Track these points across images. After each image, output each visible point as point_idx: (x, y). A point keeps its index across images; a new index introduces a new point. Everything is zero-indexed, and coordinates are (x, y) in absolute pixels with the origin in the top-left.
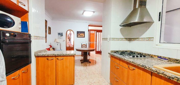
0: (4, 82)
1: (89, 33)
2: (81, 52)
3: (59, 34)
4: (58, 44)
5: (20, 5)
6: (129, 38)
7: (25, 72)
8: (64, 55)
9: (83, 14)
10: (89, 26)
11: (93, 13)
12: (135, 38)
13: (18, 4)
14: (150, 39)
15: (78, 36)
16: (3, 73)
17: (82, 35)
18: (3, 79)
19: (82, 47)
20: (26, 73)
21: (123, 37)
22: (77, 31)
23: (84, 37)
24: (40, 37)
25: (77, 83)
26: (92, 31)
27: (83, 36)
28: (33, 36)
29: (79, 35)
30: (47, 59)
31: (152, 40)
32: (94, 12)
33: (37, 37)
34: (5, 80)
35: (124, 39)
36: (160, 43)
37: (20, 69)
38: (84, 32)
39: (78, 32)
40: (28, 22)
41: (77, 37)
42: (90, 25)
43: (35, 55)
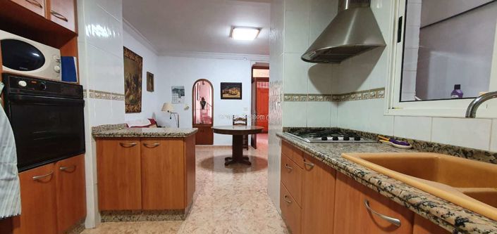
0: (13, 182)
1: (254, 88)
2: (232, 136)
3: (175, 90)
4: (172, 116)
5: (53, 19)
6: (334, 95)
7: (67, 170)
8: (159, 135)
9: (231, 36)
10: (254, 67)
11: (257, 31)
12: (349, 94)
13: (49, 16)
14: (377, 93)
15: (224, 96)
16: (11, 164)
17: (234, 92)
18: (12, 176)
19: (234, 124)
20: (70, 172)
21: (317, 92)
22: (221, 83)
23: (241, 98)
24: (110, 93)
25: (199, 209)
26: (261, 83)
27: (238, 96)
28: (88, 91)
29: (228, 92)
30: (122, 145)
31: (382, 96)
32: (259, 29)
33: (99, 94)
34: (16, 179)
35: (321, 97)
36: (400, 101)
37: (55, 162)
38: (239, 86)
39: (224, 86)
40: (75, 58)
41: (222, 98)
42: (257, 65)
43: (93, 135)
